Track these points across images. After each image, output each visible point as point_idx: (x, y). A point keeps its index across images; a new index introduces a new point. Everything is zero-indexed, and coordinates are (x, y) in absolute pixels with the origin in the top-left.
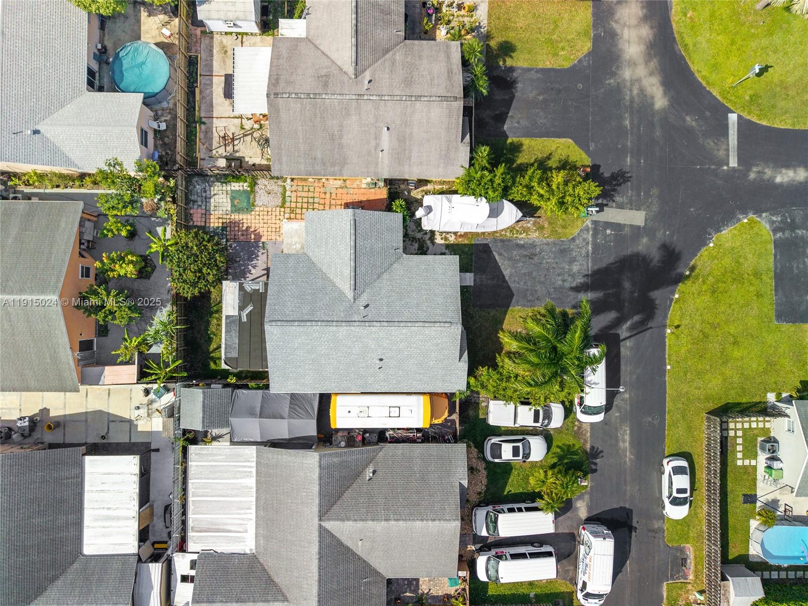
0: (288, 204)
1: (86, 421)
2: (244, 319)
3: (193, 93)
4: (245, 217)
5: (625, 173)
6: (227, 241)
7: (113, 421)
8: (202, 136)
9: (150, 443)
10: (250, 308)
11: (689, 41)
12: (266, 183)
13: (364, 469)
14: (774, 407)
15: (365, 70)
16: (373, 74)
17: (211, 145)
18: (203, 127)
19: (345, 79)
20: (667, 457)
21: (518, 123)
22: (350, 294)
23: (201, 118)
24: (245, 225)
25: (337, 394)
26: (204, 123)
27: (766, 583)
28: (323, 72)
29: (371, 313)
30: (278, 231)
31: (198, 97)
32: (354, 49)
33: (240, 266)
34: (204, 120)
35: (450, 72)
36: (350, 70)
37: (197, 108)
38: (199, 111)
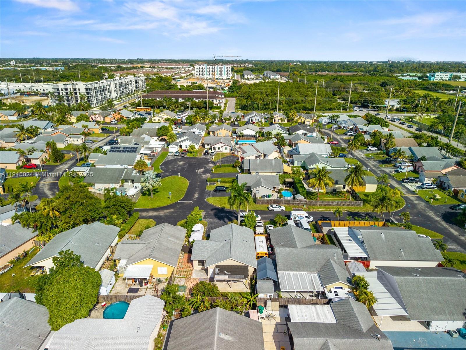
0: (185, 277)
1: (279, 341)
2: (230, 273)
4: (188, 288)
7: (277, 331)
9: (285, 318)
10: (225, 272)
11: (157, 206)
12: (175, 282)
14: (254, 196)
20: (269, 209)
24: (191, 288)
27: (296, 194)
30: (195, 279)
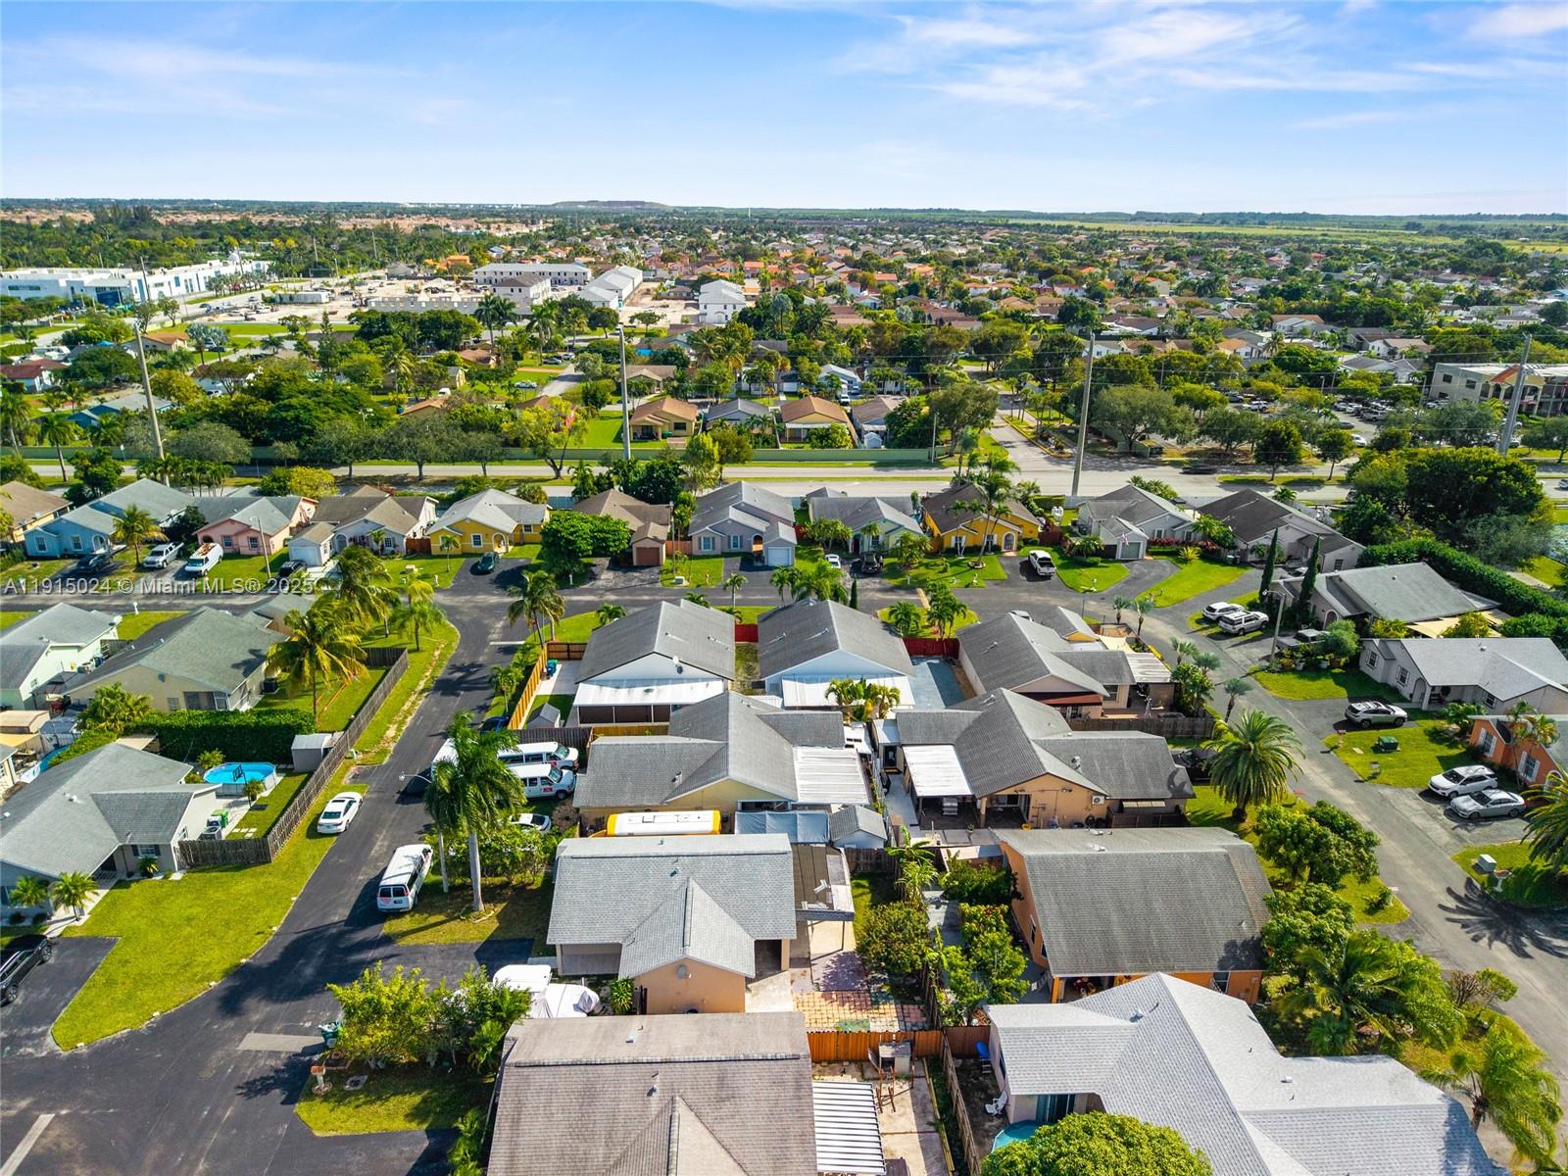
2: (823, 881)
3: (956, 1162)
4: (848, 1016)
5: (245, 1094)
6: (869, 991)
8: (930, 1107)
13: (685, 782)
15: (658, 1116)
16: (646, 1106)
17: (913, 1096)
18: (931, 1119)
19: (689, 1095)
20: (337, 834)
21: (402, 1152)
22: (693, 884)
23: (937, 1131)
25: (713, 833)
26: (930, 1124)
28: (727, 1108)
29: (668, 866)
30: (800, 1003)
31: (949, 1157)
32: (674, 1137)
33: (847, 967)
34: (932, 1129)
35: (516, 1122)
36: (681, 1109)
37: (946, 1141)
38: (941, 1138)
